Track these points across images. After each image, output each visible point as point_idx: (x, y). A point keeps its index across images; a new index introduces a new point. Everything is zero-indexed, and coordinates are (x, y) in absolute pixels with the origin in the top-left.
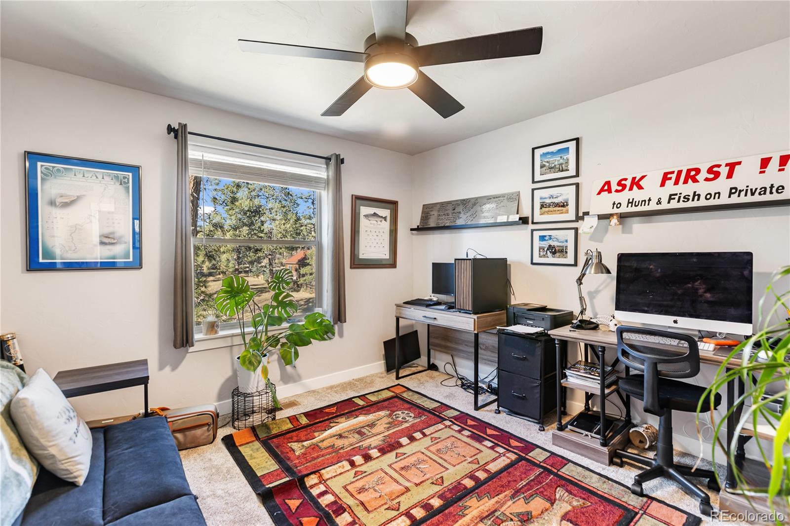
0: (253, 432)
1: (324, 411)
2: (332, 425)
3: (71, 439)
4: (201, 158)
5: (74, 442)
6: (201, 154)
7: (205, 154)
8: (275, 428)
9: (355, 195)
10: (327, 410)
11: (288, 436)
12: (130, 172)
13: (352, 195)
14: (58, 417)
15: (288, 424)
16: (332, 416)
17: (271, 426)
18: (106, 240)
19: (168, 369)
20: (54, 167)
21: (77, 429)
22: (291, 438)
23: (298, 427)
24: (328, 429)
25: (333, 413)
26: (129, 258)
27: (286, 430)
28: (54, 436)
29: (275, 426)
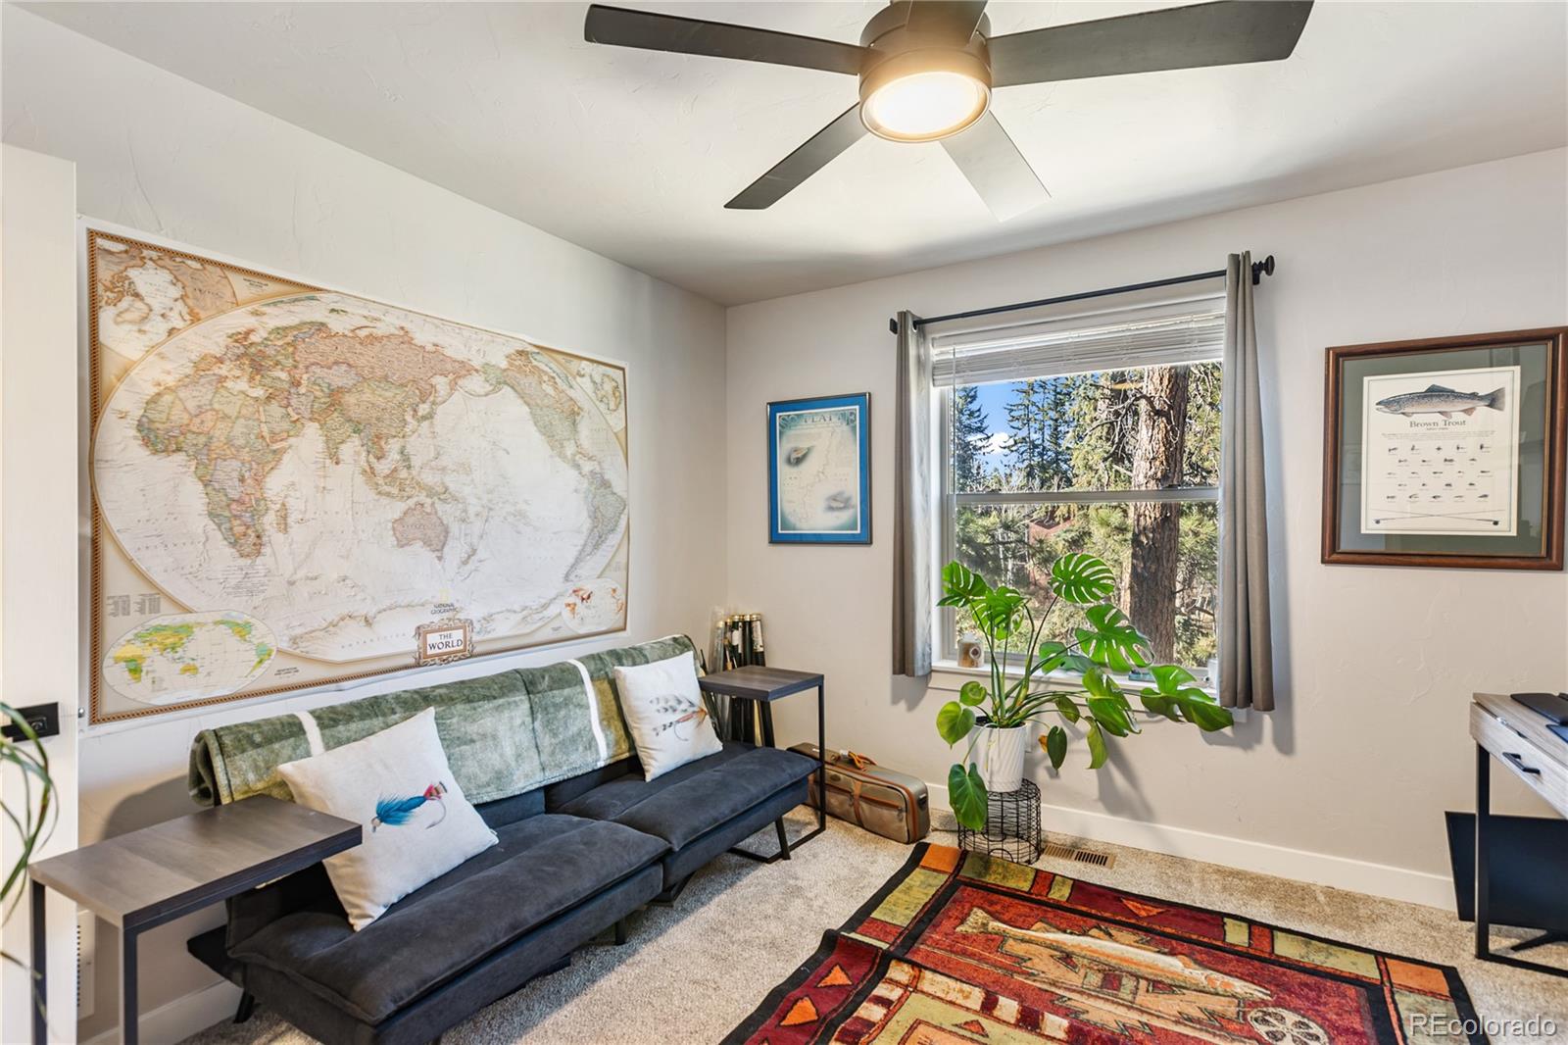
0: (961, 859)
1: (1124, 901)
2: (1094, 932)
3: (655, 729)
4: (952, 357)
5: (657, 734)
6: (950, 349)
7: (958, 348)
8: (1000, 874)
9: (1333, 348)
10: (1130, 905)
11: (995, 897)
12: (856, 405)
13: (1328, 350)
14: (651, 702)
15: (1025, 881)
16: (1124, 919)
17: (994, 867)
18: (835, 504)
19: (902, 705)
20: (789, 416)
21: (671, 723)
22: (992, 904)
23: (1034, 896)
24: (1071, 933)
25: (1136, 916)
26: (856, 529)
27: (1008, 888)
28: (639, 719)
29: (1000, 870)
